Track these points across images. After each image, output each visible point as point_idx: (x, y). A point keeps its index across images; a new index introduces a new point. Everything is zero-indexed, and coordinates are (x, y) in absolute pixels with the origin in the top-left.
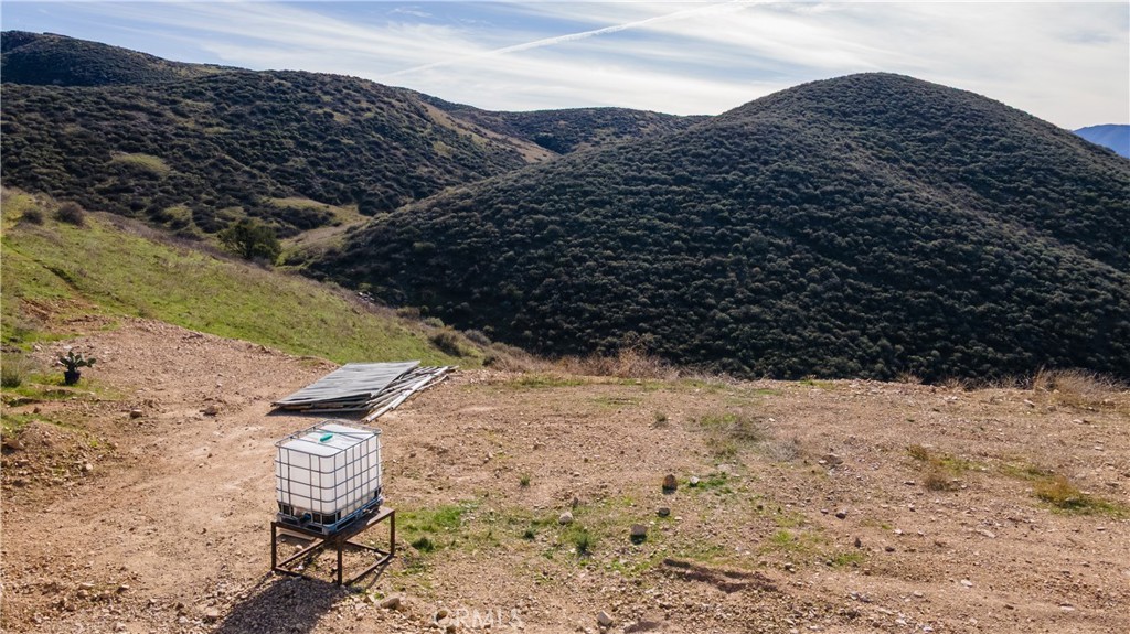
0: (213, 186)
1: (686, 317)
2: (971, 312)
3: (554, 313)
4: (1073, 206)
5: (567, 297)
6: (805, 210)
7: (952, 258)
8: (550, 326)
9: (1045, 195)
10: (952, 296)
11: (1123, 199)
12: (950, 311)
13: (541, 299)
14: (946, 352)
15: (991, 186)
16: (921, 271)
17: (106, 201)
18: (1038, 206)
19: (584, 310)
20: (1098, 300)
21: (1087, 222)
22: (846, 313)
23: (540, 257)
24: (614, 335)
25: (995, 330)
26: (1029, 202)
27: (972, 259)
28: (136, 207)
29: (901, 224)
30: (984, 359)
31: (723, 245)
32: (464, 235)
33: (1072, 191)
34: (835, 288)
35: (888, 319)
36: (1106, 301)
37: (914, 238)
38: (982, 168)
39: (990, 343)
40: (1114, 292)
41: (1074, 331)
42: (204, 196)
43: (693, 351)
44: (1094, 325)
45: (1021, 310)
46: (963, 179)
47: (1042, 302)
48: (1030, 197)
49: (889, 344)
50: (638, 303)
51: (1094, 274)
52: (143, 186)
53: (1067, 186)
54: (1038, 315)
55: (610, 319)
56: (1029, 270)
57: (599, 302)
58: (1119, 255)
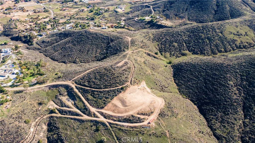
2: (208, 93)
3: (180, 77)
5: (182, 76)
19: (182, 78)
22: (198, 88)
23: (185, 72)
24: (181, 81)
28: (170, 52)
31: (198, 78)
34: (200, 86)
35: (201, 90)
42: (177, 50)
50: (186, 79)
52: (173, 48)
57: (184, 78)
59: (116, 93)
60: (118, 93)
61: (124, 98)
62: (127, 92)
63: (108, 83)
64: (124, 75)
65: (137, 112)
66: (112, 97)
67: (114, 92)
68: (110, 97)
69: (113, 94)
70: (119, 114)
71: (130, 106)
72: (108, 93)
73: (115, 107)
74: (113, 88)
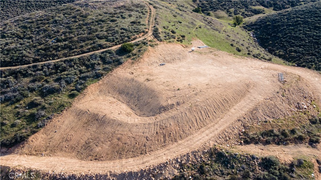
0: (241, 3)
3: (284, 41)
5: (290, 39)
8: (282, 44)
13: (284, 38)
17: (221, 8)
19: (292, 41)
23: (291, 29)
24: (294, 48)
28: (225, 9)
32: (279, 22)
42: (239, 6)
50: (305, 42)
52: (228, 4)
55: (295, 44)
57: (296, 40)
59: (97, 67)
60: (104, 69)
61: (141, 79)
62: (146, 59)
63: (58, 41)
64: (124, 18)
65: (236, 131)
66: (75, 86)
67: (87, 66)
68: (69, 87)
69: (81, 72)
70: (124, 161)
71: (186, 106)
72: (56, 73)
73: (93, 128)
74: (84, 52)
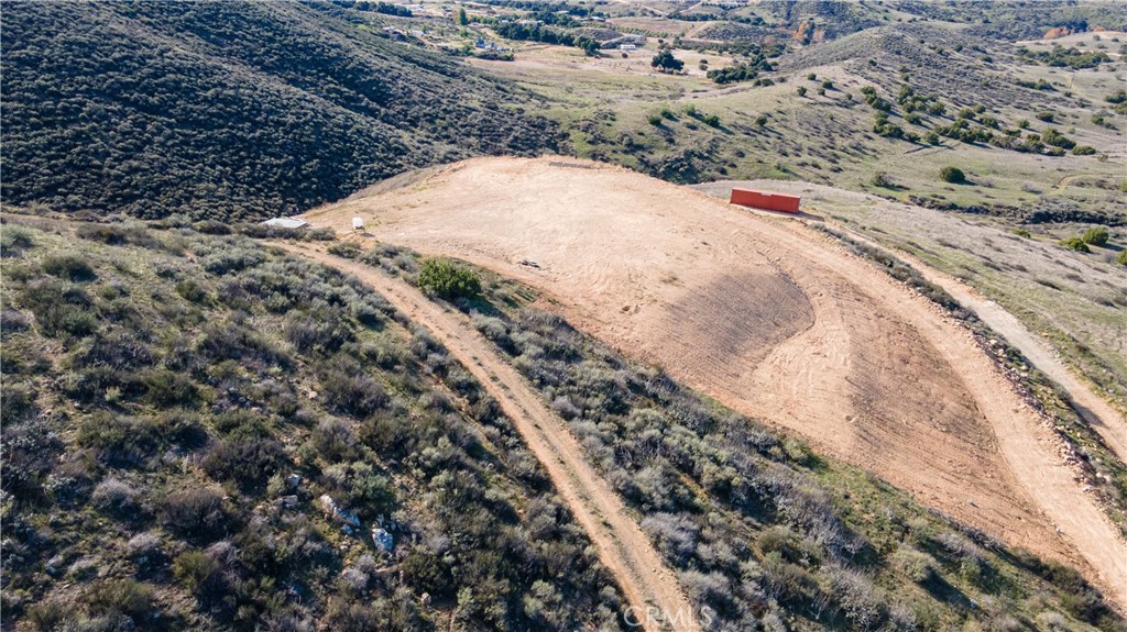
1: (86, 177)
2: (253, 138)
4: (264, 46)
6: (112, 77)
7: (227, 102)
9: (244, 38)
10: (239, 129)
11: (287, 36)
12: (242, 140)
14: (253, 165)
15: (209, 33)
16: (212, 115)
18: (245, 47)
20: (309, 117)
21: (276, 57)
22: (187, 154)
25: (270, 146)
26: (237, 44)
27: (236, 100)
29: (183, 81)
30: (272, 166)
31: (70, 116)
33: (258, 32)
34: (171, 137)
35: (213, 152)
36: (313, 117)
37: (195, 90)
38: (195, 16)
39: (271, 155)
40: (313, 110)
41: (306, 139)
43: (112, 199)
44: (313, 133)
45: (277, 131)
46: (187, 27)
47: (284, 124)
48: (236, 40)
49: (221, 168)
50: (43, 175)
51: (300, 99)
53: (253, 28)
54: (286, 133)
56: (269, 103)
58: (301, 79)
